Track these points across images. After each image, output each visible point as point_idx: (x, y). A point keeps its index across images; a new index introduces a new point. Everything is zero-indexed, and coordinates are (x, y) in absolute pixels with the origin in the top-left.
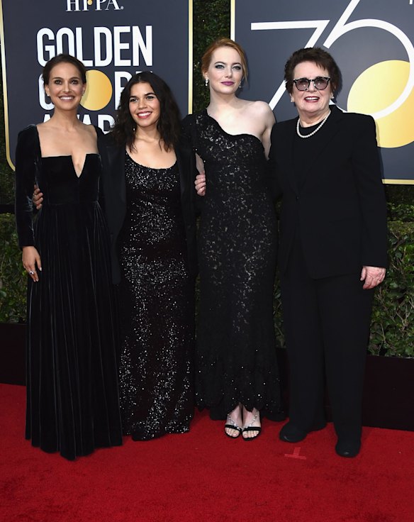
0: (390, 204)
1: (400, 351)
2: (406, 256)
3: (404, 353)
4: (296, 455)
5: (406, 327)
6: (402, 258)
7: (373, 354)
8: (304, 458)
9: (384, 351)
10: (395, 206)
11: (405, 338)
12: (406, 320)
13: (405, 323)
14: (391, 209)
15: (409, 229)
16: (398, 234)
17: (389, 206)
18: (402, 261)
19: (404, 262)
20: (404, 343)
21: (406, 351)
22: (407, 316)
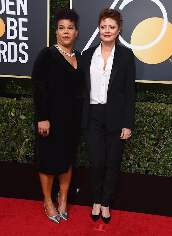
0: (153, 93)
1: (156, 172)
2: (159, 121)
3: (157, 173)
4: (100, 229)
5: (159, 159)
6: (156, 122)
7: (142, 173)
8: (104, 231)
9: (147, 171)
10: (155, 95)
11: (158, 165)
12: (158, 155)
13: (158, 156)
14: (153, 96)
15: (161, 107)
16: (155, 110)
17: (152, 95)
18: (156, 124)
19: (157, 125)
20: (158, 167)
21: (159, 171)
22: (159, 153)
